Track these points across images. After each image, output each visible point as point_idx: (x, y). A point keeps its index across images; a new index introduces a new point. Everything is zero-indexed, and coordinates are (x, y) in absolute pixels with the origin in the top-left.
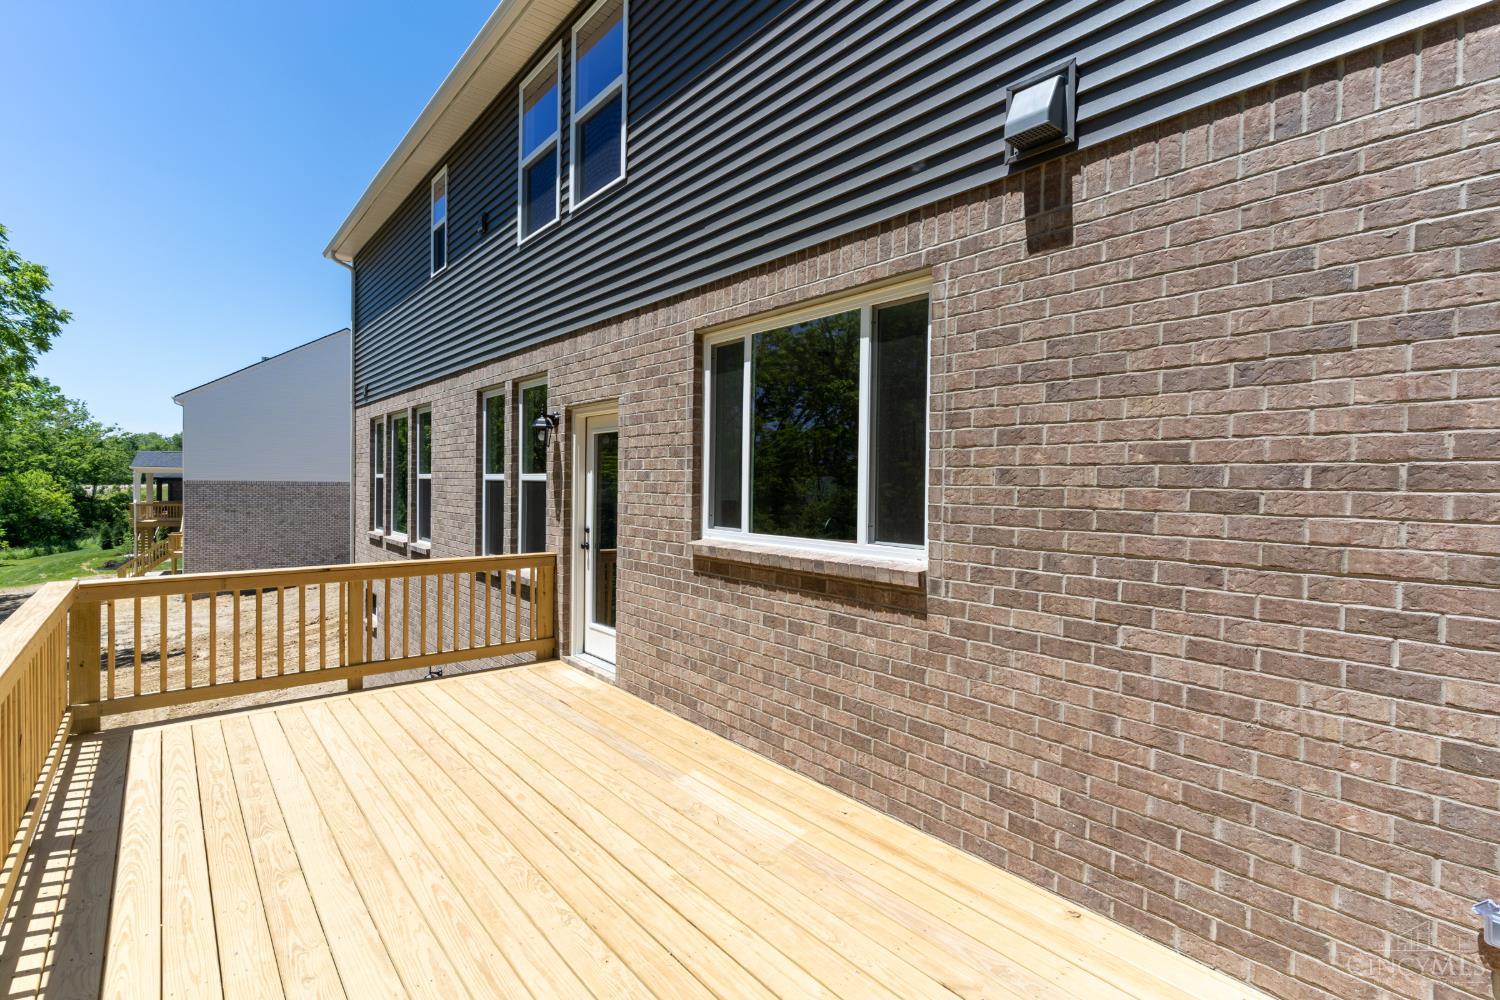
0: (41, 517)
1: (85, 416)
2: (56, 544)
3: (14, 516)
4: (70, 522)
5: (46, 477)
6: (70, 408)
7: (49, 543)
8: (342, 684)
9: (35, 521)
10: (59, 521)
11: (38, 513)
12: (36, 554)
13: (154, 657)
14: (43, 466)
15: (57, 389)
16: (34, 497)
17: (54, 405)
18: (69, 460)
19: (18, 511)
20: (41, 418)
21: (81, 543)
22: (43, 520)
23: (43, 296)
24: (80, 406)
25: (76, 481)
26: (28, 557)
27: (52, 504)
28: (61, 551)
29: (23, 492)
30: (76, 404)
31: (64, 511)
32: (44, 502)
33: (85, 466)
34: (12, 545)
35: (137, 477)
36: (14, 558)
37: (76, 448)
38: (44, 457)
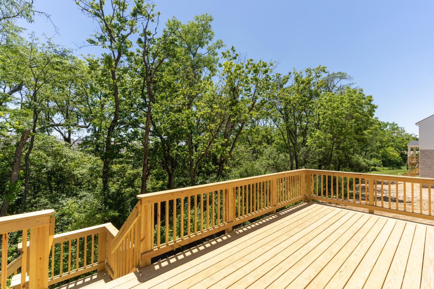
0: (391, 159)
1: (404, 131)
2: (395, 167)
3: (384, 159)
4: (399, 161)
5: (393, 149)
6: (400, 129)
7: (393, 167)
8: (367, 210)
9: (390, 160)
10: (396, 161)
11: (390, 158)
12: (390, 169)
13: (401, 201)
14: (392, 146)
15: (397, 125)
16: (389, 154)
17: (395, 129)
18: (399, 144)
19: (385, 157)
20: (392, 133)
21: (402, 167)
22: (392, 160)
23: (371, 103)
24: (403, 128)
25: (401, 150)
26: (388, 170)
27: (394, 156)
28: (396, 169)
29: (387, 153)
30: (401, 128)
31: (397, 158)
32: (392, 155)
33: (404, 145)
34: (384, 166)
35: (409, 149)
36: (384, 170)
37: (401, 140)
38: (392, 143)
